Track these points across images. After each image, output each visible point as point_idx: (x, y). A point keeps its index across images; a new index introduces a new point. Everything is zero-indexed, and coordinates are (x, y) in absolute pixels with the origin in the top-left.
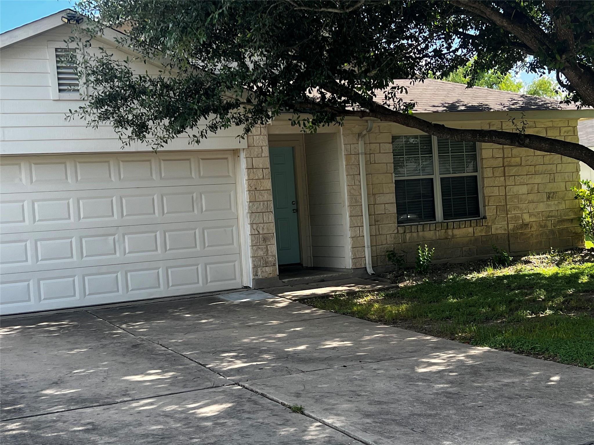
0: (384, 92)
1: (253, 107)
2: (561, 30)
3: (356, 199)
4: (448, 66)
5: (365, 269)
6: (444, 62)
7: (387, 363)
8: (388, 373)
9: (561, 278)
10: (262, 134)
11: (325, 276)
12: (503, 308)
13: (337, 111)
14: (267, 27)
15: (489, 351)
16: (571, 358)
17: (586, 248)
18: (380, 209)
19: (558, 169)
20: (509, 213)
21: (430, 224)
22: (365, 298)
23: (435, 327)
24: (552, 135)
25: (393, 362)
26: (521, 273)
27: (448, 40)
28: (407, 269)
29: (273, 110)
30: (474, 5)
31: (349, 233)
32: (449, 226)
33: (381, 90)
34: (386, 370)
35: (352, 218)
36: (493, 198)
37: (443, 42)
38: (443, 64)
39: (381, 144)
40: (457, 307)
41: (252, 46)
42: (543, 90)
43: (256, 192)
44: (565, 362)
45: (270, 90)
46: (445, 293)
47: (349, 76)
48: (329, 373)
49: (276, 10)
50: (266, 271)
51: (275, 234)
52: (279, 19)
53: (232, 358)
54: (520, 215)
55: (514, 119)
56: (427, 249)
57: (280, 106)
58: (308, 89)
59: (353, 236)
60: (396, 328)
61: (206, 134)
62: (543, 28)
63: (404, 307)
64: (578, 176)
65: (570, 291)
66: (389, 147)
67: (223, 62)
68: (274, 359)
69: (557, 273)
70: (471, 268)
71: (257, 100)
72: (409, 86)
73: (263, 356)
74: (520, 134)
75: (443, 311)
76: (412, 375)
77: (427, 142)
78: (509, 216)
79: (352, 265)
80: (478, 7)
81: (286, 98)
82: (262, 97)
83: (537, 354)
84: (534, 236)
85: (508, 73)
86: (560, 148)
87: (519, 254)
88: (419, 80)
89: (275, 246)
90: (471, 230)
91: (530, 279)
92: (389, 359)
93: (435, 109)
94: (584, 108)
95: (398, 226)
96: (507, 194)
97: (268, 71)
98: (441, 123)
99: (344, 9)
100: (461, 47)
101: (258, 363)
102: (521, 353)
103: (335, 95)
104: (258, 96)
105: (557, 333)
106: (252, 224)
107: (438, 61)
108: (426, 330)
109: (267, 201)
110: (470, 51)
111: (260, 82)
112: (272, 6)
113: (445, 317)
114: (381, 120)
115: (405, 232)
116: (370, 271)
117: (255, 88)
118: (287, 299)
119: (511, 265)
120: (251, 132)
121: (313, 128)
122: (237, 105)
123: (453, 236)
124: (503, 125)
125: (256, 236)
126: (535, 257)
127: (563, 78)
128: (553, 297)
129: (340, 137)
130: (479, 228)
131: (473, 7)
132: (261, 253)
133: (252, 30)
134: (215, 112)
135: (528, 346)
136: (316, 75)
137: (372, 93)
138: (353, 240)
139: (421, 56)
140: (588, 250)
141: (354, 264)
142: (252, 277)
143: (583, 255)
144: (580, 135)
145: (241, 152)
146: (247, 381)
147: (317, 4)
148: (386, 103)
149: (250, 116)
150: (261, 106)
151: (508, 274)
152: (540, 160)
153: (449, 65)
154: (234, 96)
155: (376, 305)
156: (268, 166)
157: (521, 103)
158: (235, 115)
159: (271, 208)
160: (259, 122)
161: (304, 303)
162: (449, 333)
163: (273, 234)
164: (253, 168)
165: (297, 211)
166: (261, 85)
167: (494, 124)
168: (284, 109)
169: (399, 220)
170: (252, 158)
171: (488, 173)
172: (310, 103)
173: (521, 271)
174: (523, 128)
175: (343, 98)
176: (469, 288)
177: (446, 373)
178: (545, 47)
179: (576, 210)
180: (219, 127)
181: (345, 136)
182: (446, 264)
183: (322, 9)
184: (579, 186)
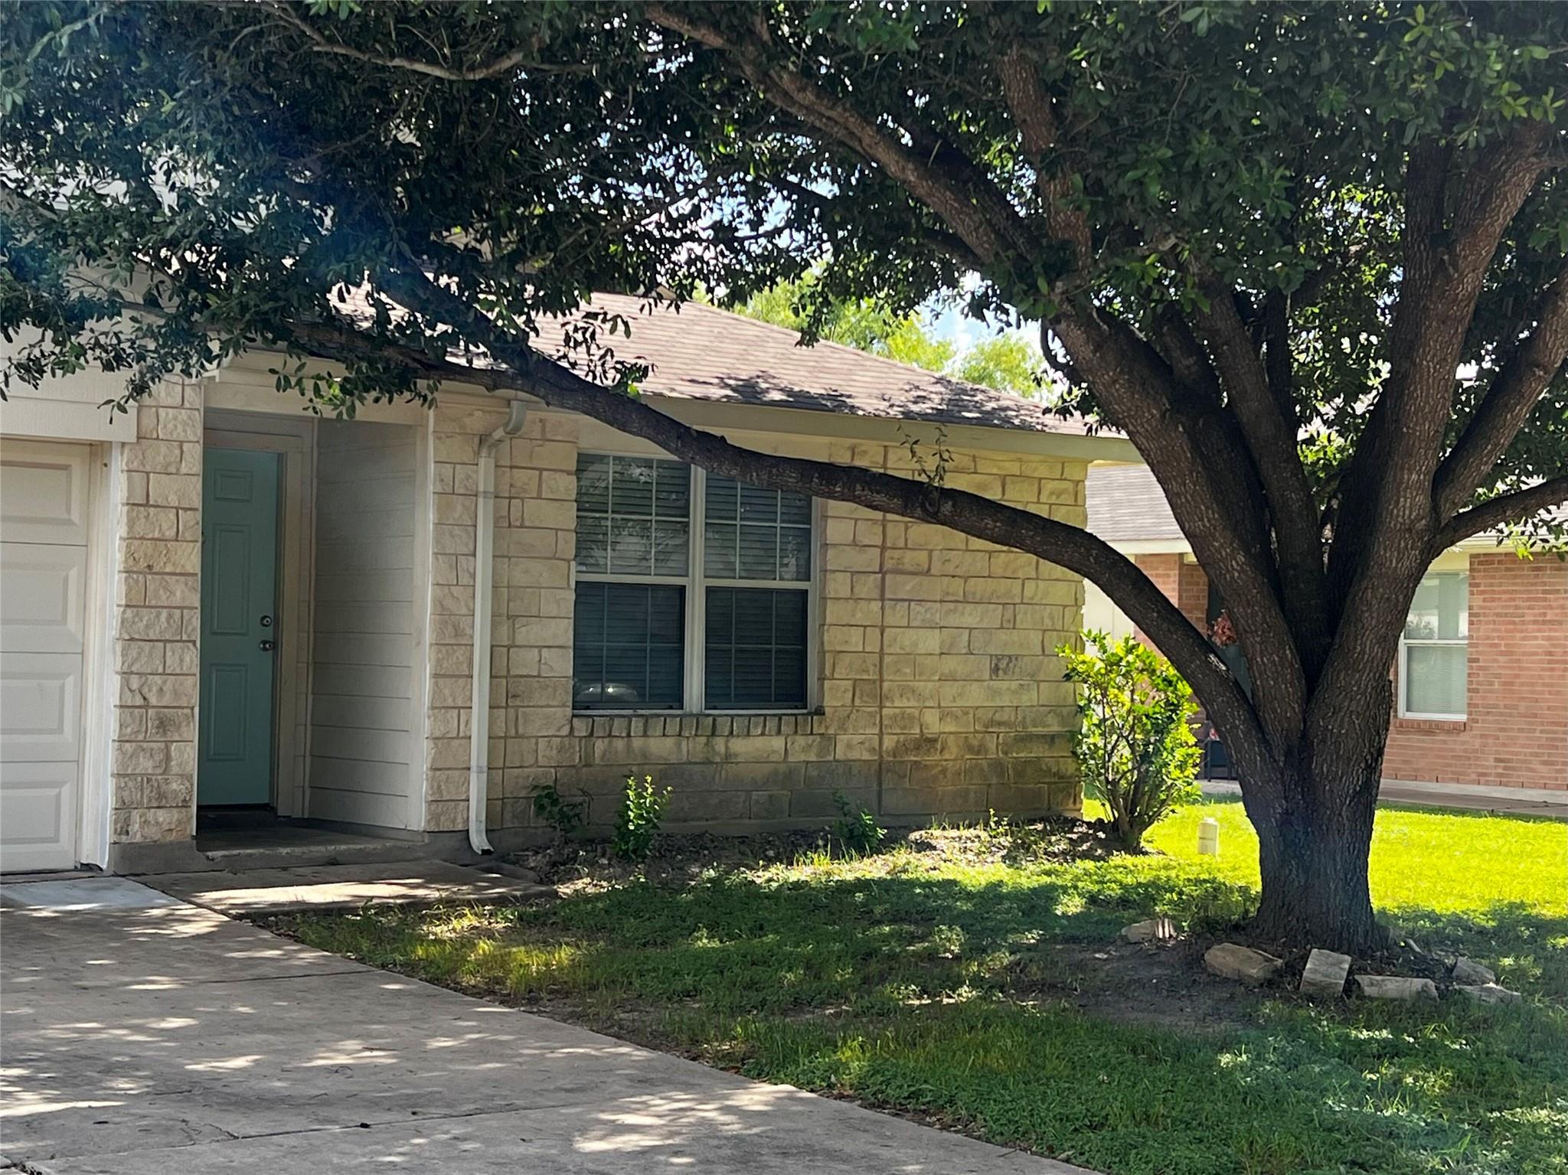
0: (563, 325)
1: (162, 322)
2: (1057, 213)
3: (456, 627)
4: (749, 273)
5: (460, 836)
6: (740, 262)
7: (492, 1121)
8: (492, 1150)
9: (1008, 896)
10: (187, 405)
11: (343, 847)
12: (843, 975)
13: (419, 362)
14: (226, 89)
15: (791, 1098)
16: (1013, 1128)
17: (1086, 819)
18: (525, 662)
19: (1028, 593)
20: (888, 704)
21: (666, 717)
22: (455, 922)
23: (648, 1019)
24: (1019, 498)
25: (513, 1119)
26: (904, 876)
27: (756, 202)
28: (588, 842)
29: (224, 336)
30: (829, 113)
31: (426, 726)
32: (718, 727)
33: (555, 317)
34: (486, 1141)
35: (441, 681)
36: (847, 658)
37: (740, 204)
38: (738, 267)
39: (545, 473)
40: (720, 964)
41: (175, 139)
42: (1004, 370)
43: (149, 577)
44: (998, 1138)
45: (219, 277)
46: (689, 921)
47: (465, 263)
48: (318, 1142)
49: (257, 43)
50: (157, 823)
51: (197, 710)
52: (266, 73)
53: (12, 1083)
54: (916, 713)
55: (916, 442)
56: (650, 790)
57: (248, 326)
58: (335, 289)
59: (437, 734)
60: (535, 1017)
61: (7, 385)
62: (1016, 202)
63: (564, 955)
64: (1078, 619)
65: (1031, 937)
66: (567, 486)
67: (83, 176)
68: (148, 1093)
69: (1000, 883)
70: (771, 853)
71: (176, 300)
72: (638, 315)
73: (114, 1084)
74: (930, 485)
75: (676, 973)
76: (564, 1159)
77: (677, 481)
78: (885, 711)
79: (428, 822)
80: (841, 120)
81: (266, 307)
82: (193, 294)
83: (924, 1111)
84: (949, 775)
85: (912, 313)
86: (1032, 537)
87: (903, 822)
88: (666, 303)
89: (193, 748)
90: (778, 743)
91: (926, 896)
92: (500, 1109)
93: (698, 391)
94: (1104, 433)
95: (574, 716)
96: (886, 650)
97: (219, 220)
98: (717, 432)
99: (460, 69)
100: (789, 224)
101: (94, 1104)
102: (880, 1106)
103: (418, 315)
104: (183, 292)
105: (981, 1052)
106: (126, 674)
107: (724, 256)
108: (621, 1028)
109: (182, 608)
110: (814, 238)
111: (192, 249)
112: (246, 31)
113: (679, 988)
114: (548, 404)
115: (591, 734)
116: (479, 841)
117: (176, 265)
118: (215, 911)
119: (879, 852)
120: (150, 395)
121: (343, 403)
122: (113, 307)
123: (728, 757)
124: (890, 456)
125: (136, 711)
126: (946, 833)
127: (1056, 346)
128: (984, 951)
129: (425, 438)
130: (801, 741)
131: (829, 118)
132: (145, 765)
133: (181, 93)
134: (41, 319)
135: (901, 1087)
136: (364, 247)
137: (529, 321)
138: (436, 745)
139: (678, 235)
140: (1089, 824)
141: (434, 817)
142: (109, 836)
143: (1074, 836)
144: (1092, 506)
145: (116, 452)
146: (52, 1158)
147: (382, 45)
148: (565, 356)
149: (152, 346)
150: (188, 320)
151: (868, 877)
152: (980, 564)
153: (755, 272)
154: (106, 282)
155: (484, 946)
156: (197, 503)
157: (936, 398)
158: (102, 340)
159: (194, 630)
160: (178, 366)
161: (266, 926)
162: (685, 1037)
163: (192, 709)
164: (147, 505)
165: (272, 645)
166: (195, 259)
167: (865, 452)
168: (259, 338)
169: (578, 698)
170: (148, 473)
171: (838, 585)
172: (340, 331)
173: (905, 871)
174: (941, 472)
175: (441, 327)
176: (758, 909)
177: (662, 1158)
178: (1011, 253)
179: (1065, 711)
180: (48, 369)
181: (440, 438)
182: (701, 836)
183: (397, 62)
184: (1079, 646)
